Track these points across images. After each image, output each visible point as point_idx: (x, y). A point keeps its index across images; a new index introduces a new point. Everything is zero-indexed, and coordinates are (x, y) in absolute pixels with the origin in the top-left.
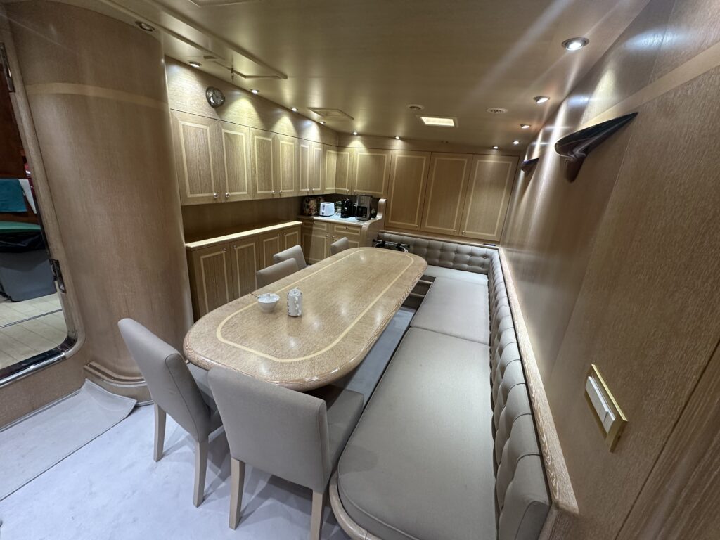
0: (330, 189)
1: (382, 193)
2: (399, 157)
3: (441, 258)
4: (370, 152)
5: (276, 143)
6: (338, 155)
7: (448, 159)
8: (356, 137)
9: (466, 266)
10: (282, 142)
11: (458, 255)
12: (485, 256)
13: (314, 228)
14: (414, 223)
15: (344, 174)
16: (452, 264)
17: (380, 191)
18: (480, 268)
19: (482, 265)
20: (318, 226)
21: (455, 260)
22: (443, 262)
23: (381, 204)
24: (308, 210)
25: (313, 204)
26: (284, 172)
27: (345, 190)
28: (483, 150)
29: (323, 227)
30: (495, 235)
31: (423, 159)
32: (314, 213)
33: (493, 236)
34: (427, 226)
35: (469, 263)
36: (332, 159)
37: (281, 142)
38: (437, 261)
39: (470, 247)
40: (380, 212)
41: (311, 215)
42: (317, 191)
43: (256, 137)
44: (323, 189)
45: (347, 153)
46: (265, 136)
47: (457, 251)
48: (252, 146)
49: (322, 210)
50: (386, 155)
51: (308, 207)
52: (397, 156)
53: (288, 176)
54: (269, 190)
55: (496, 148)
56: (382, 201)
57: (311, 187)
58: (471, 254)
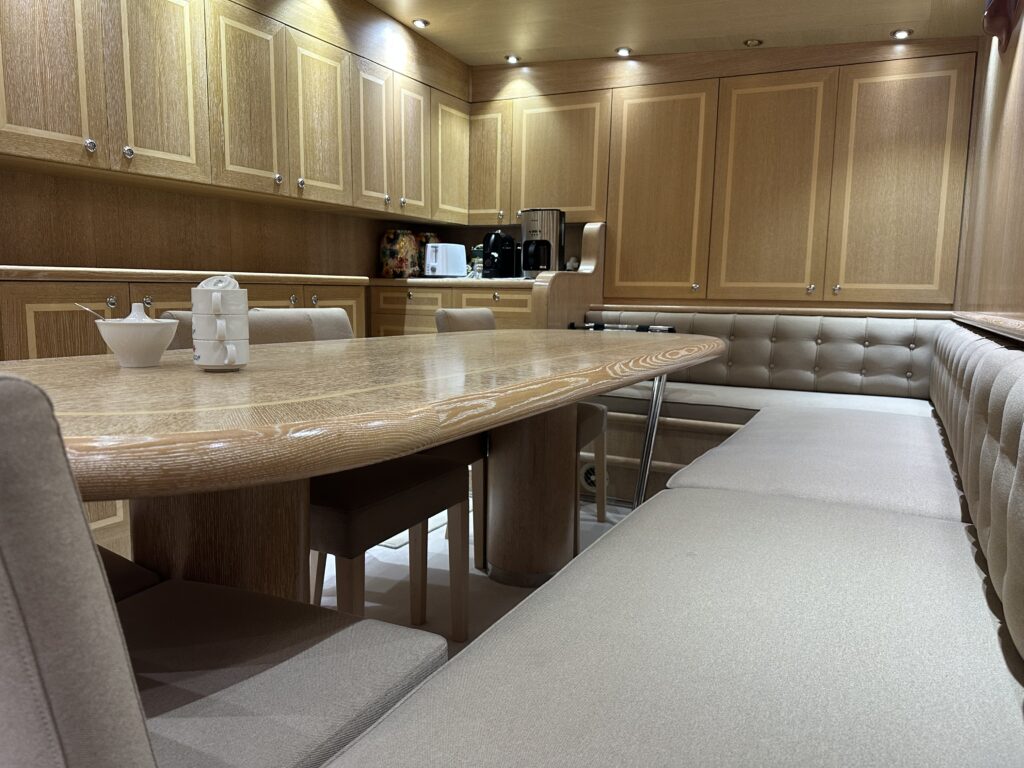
0: (454, 211)
1: (592, 208)
2: (630, 105)
3: (774, 362)
4: (555, 103)
5: (284, 49)
6: (472, 124)
7: (768, 89)
8: (516, 71)
9: (857, 378)
10: (306, 52)
11: (827, 347)
12: (912, 341)
13: (408, 307)
14: (687, 280)
15: (490, 171)
16: (810, 376)
17: (588, 203)
18: (903, 381)
19: (908, 369)
20: (420, 301)
21: (820, 365)
22: (781, 374)
23: (590, 236)
24: (392, 263)
25: (405, 246)
26: (310, 132)
27: (493, 213)
28: (867, 49)
29: (434, 302)
30: (934, 287)
31: (698, 100)
32: (409, 271)
33: (930, 289)
34: (724, 283)
35: (865, 366)
36: (455, 130)
37: (301, 51)
38: (764, 371)
39: (863, 321)
40: (589, 256)
41: (401, 275)
42: (416, 207)
43: (223, 21)
44: (433, 203)
45: (494, 116)
46: (250, 24)
47: (823, 337)
48: (210, 40)
49: (430, 262)
50: (597, 106)
51: (393, 254)
52: (627, 103)
53: (322, 144)
54: (263, 168)
55: (902, 35)
56: (592, 227)
57: (394, 189)
58: (869, 340)
